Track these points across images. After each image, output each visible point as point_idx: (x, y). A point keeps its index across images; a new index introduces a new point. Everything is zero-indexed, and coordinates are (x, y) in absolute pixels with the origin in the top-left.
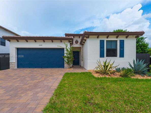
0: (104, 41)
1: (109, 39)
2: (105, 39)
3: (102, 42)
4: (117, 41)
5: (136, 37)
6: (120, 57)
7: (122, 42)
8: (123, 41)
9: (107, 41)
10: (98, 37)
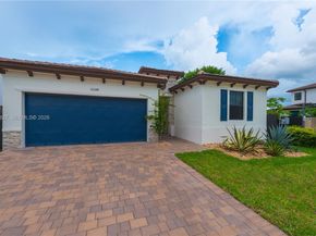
0: (226, 91)
1: (234, 89)
3: (224, 93)
4: (243, 93)
6: (248, 120)
7: (250, 95)
8: (252, 93)
9: (231, 92)
10: (218, 84)
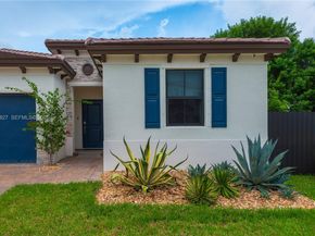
0: (157, 71)
1: (175, 65)
2: (163, 66)
3: (151, 77)
4: (202, 71)
5: (266, 58)
6: (213, 126)
7: (220, 76)
8: (224, 70)
9: (167, 71)
10: (136, 60)
